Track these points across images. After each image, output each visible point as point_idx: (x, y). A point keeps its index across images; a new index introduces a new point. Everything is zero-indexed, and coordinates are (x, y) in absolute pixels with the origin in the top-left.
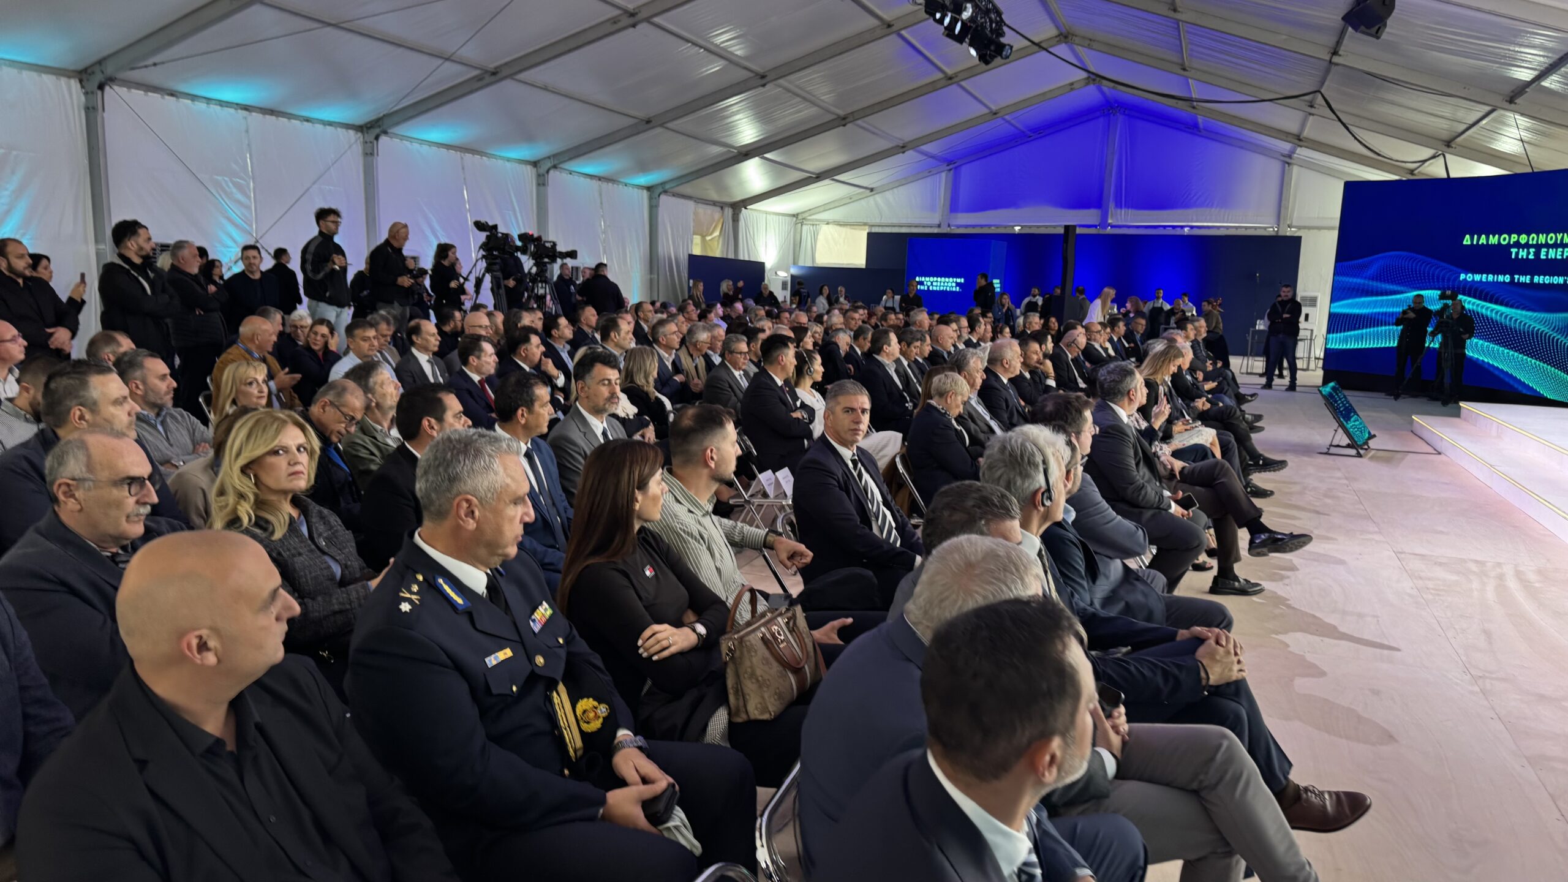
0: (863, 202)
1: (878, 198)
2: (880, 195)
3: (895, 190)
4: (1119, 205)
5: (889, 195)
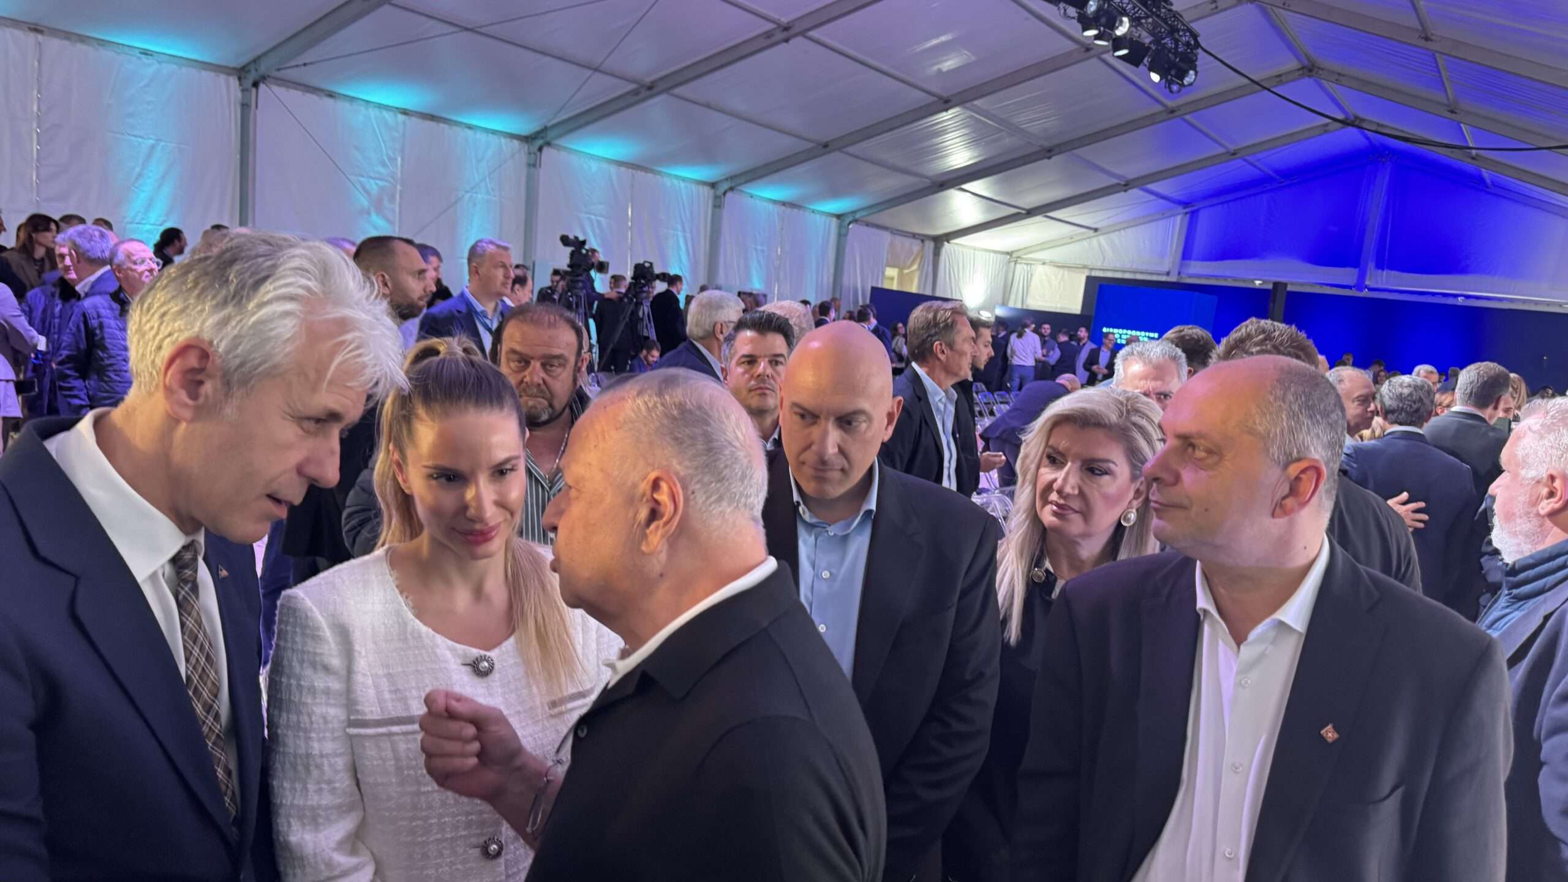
0: (1085, 243)
1: (1102, 239)
2: (1105, 236)
3: (1122, 231)
4: (1380, 266)
5: (1115, 237)
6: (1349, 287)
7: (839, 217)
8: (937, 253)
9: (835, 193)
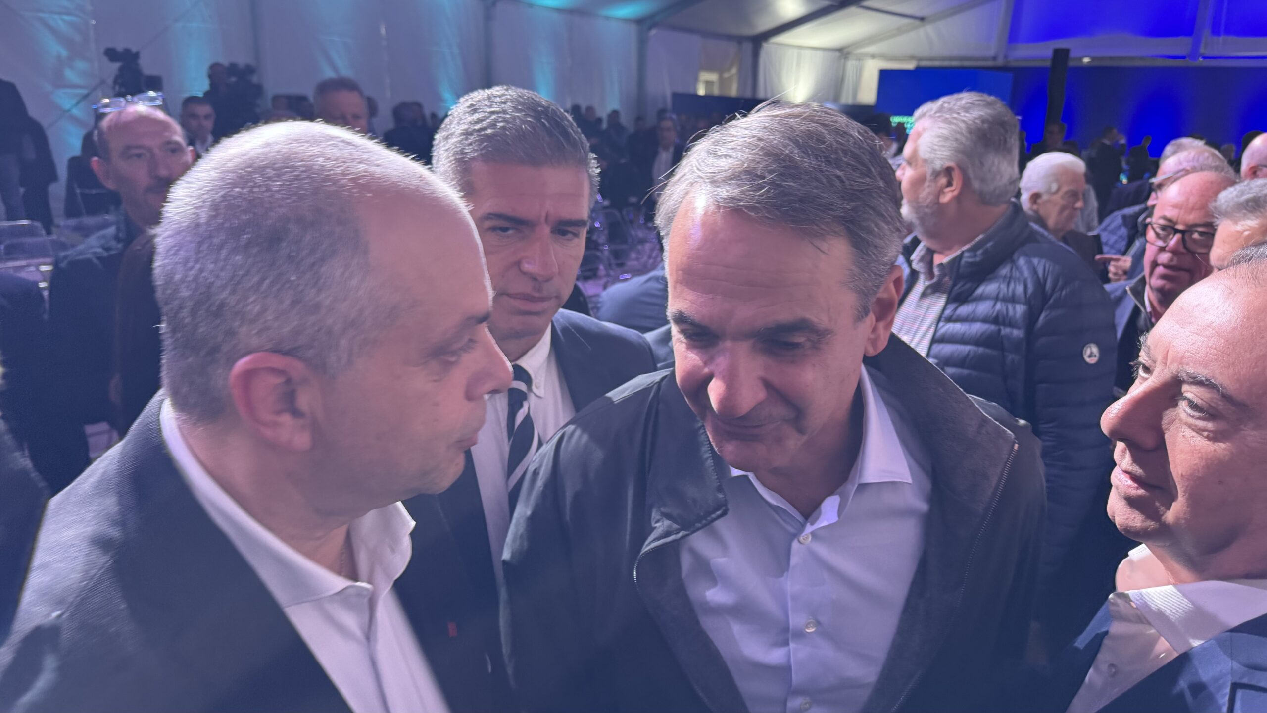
0: (913, 33)
1: (928, 28)
2: (932, 25)
3: (949, 19)
4: (1216, 31)
6: (1183, 58)
7: (638, 22)
8: (756, 54)
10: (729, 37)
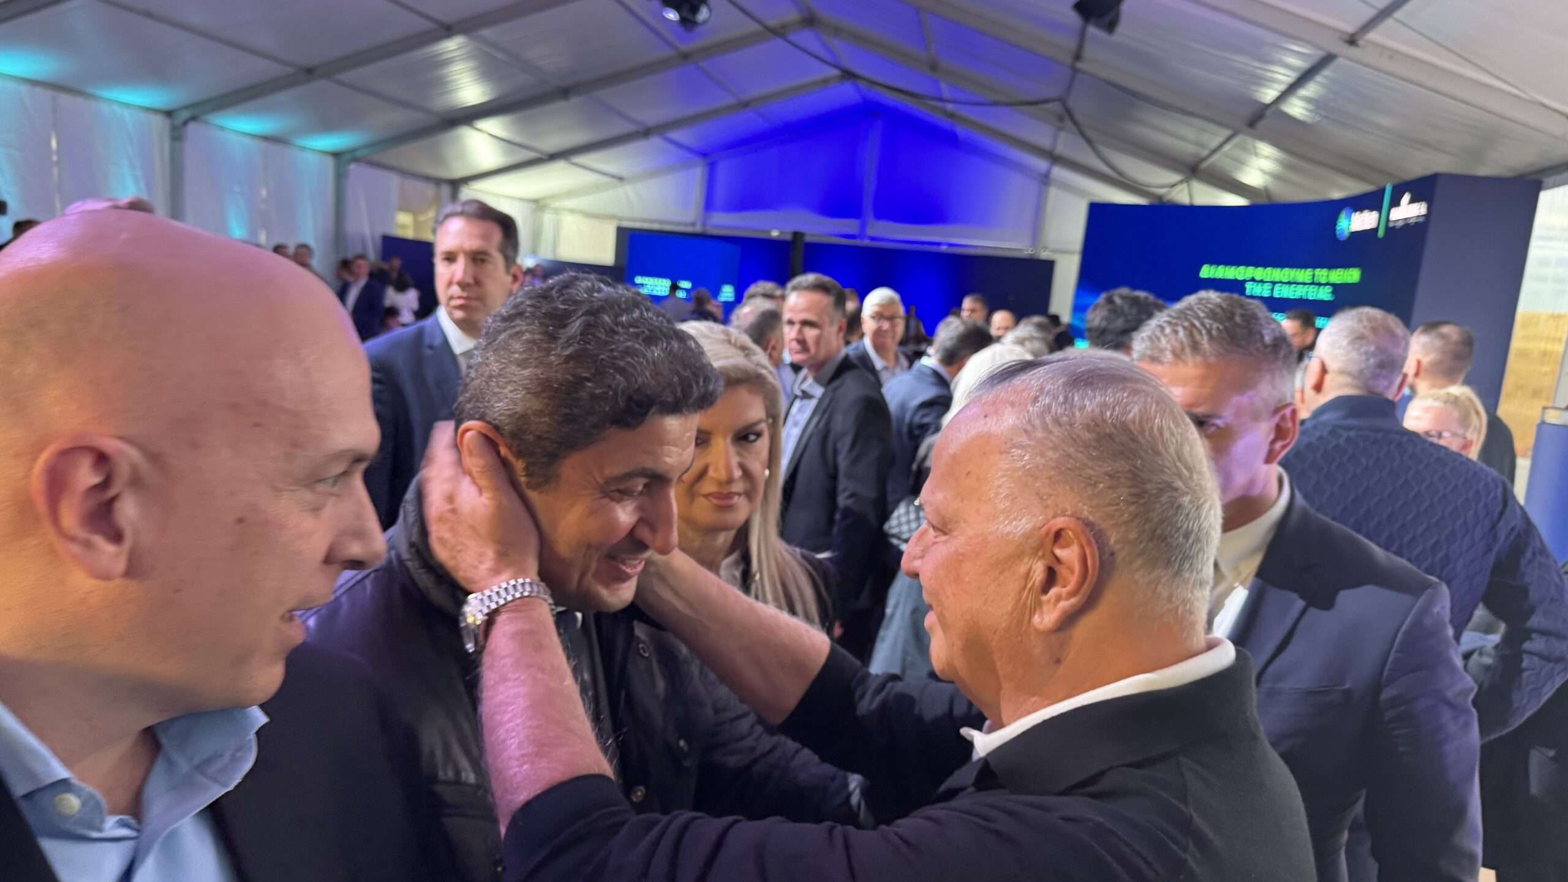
0: (610, 192)
1: (627, 187)
2: (631, 185)
3: (646, 181)
5: (639, 186)
7: (336, 155)
9: (327, 126)
10: (427, 179)
